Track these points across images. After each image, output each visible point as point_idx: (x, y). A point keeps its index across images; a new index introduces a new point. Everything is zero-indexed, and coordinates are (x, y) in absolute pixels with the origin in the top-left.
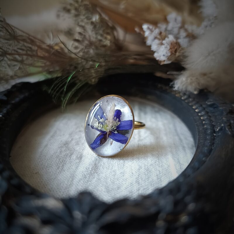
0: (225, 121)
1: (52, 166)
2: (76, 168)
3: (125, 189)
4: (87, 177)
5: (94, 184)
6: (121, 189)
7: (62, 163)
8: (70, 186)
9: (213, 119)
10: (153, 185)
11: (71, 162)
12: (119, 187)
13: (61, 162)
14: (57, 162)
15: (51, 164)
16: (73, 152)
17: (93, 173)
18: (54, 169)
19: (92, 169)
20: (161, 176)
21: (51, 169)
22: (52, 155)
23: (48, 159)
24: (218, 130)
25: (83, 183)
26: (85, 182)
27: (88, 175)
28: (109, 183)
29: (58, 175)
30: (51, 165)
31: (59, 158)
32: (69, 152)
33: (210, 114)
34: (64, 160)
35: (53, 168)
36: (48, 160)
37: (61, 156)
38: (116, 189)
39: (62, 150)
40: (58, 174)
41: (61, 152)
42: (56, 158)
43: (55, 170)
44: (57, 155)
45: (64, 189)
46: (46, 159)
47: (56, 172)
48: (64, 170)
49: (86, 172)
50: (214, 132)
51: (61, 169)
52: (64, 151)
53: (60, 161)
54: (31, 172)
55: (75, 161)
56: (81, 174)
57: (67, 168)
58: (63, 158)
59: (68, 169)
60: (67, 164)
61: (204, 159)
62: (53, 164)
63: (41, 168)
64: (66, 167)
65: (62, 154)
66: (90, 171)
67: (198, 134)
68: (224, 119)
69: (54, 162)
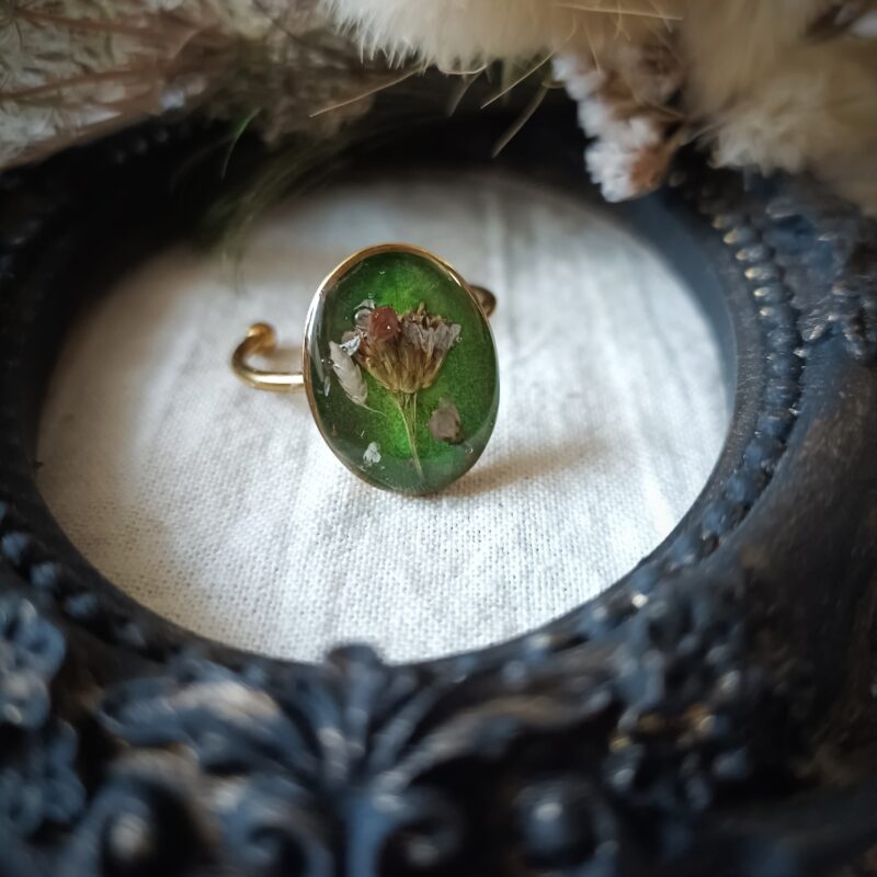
0: (841, 301)
1: (201, 495)
2: (292, 493)
3: (478, 576)
4: (336, 533)
5: (363, 561)
6: (465, 573)
7: (235, 479)
8: (278, 573)
9: (792, 280)
10: (579, 551)
11: (270, 470)
12: (456, 568)
13: (234, 475)
14: (217, 479)
15: (197, 489)
16: (273, 428)
17: (354, 512)
18: (212, 508)
19: (351, 497)
20: (603, 509)
21: (200, 507)
22: (197, 448)
23: (182, 467)
24: (812, 336)
25: (322, 558)
26: (329, 555)
27: (337, 524)
28: (418, 552)
29: (229, 529)
30: (198, 493)
31: (222, 458)
32: (258, 433)
33: (781, 260)
34: (243, 465)
35: (205, 501)
36: (186, 473)
37: (231, 452)
38: (447, 574)
39: (230, 430)
40: (226, 527)
41: (227, 435)
42: (214, 461)
43: (213, 511)
44: (214, 448)
45: (260, 588)
46: (175, 470)
47: (220, 519)
48: (248, 506)
49: (331, 514)
50: (800, 343)
51: (237, 504)
52: (239, 431)
53: (229, 471)
54: (127, 527)
55: (286, 465)
56: (313, 521)
57: (257, 497)
58: (238, 461)
59: (262, 502)
60: (254, 481)
61: (763, 464)
62: (204, 486)
63: (161, 505)
64: (253, 492)
65: (233, 441)
66: (343, 509)
67: (735, 345)
68: (837, 291)
69: (207, 477)
